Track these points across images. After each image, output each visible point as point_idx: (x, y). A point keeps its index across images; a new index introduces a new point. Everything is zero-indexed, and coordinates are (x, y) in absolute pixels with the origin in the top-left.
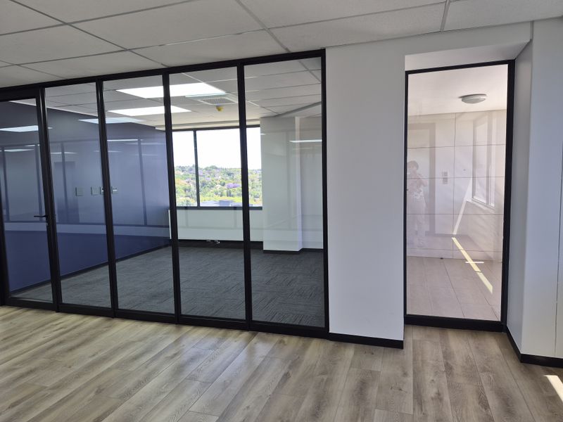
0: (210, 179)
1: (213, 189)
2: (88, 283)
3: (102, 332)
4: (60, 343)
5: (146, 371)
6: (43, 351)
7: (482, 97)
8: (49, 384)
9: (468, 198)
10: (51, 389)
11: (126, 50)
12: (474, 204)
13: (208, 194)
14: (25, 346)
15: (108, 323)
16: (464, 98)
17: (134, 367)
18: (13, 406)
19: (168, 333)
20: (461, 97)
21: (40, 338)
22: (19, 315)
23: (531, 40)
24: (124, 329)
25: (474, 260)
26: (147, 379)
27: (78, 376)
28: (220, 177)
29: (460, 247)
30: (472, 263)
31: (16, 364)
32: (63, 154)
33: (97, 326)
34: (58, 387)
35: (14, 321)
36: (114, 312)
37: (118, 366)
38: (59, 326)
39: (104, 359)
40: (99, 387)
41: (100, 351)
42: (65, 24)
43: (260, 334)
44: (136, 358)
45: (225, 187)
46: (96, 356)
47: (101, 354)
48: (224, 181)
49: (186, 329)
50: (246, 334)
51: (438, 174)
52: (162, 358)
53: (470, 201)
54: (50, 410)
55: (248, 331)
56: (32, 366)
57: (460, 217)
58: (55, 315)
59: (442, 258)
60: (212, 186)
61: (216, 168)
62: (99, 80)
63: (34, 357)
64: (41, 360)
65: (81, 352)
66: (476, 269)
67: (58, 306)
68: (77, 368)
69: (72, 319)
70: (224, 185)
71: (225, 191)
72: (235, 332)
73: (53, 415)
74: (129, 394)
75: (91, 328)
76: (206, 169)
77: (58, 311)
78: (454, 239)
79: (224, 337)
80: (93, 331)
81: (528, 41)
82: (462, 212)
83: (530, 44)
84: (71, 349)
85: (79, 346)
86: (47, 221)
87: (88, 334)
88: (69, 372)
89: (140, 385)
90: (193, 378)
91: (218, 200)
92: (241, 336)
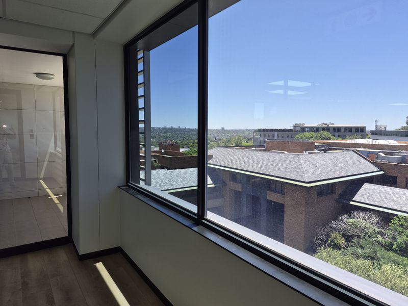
7: (51, 76)
9: (51, 149)
12: (55, 154)
16: (38, 75)
20: (35, 73)
23: (74, 44)
25: (55, 195)
29: (45, 186)
30: (53, 197)
51: (26, 131)
53: (53, 151)
57: (46, 164)
59: (29, 198)
66: (57, 201)
78: (41, 181)
81: (72, 44)
82: (47, 160)
83: (73, 45)
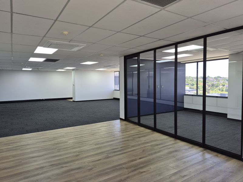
0: (217, 82)
1: (218, 88)
2: (150, 119)
3: (149, 135)
4: (137, 135)
5: (159, 150)
6: (132, 136)
8: (131, 145)
10: (131, 146)
11: (161, 40)
13: (215, 90)
14: (128, 133)
15: (152, 133)
17: (156, 147)
18: (121, 147)
19: (171, 140)
21: (132, 132)
22: (129, 124)
24: (157, 135)
26: (159, 152)
27: (139, 145)
28: (222, 82)
31: (125, 137)
32: (149, 73)
33: (149, 132)
34: (133, 146)
35: (127, 126)
36: (155, 129)
37: (151, 146)
38: (138, 130)
39: (148, 143)
40: (144, 150)
41: (147, 140)
42: (141, 36)
43: (208, 150)
44: (157, 145)
45: (225, 87)
46: (146, 141)
47: (147, 141)
48: (224, 84)
49: (178, 141)
50: (201, 149)
52: (166, 147)
54: (129, 151)
55: (203, 148)
56: (128, 139)
58: (138, 126)
60: (217, 86)
61: (220, 77)
62: (155, 50)
63: (130, 137)
64: (131, 138)
65: (142, 139)
67: (139, 124)
68: (139, 143)
69: (142, 129)
70: (224, 86)
71: (225, 89)
72: (197, 147)
73: (130, 153)
74: (152, 154)
75: (147, 133)
76: (215, 78)
77: (139, 126)
79: (192, 147)
80: (147, 134)
84: (139, 137)
85: (142, 137)
86: (138, 96)
87: (145, 134)
88: (137, 143)
89: (155, 153)
90: (174, 157)
91: (220, 93)
92: (199, 149)
